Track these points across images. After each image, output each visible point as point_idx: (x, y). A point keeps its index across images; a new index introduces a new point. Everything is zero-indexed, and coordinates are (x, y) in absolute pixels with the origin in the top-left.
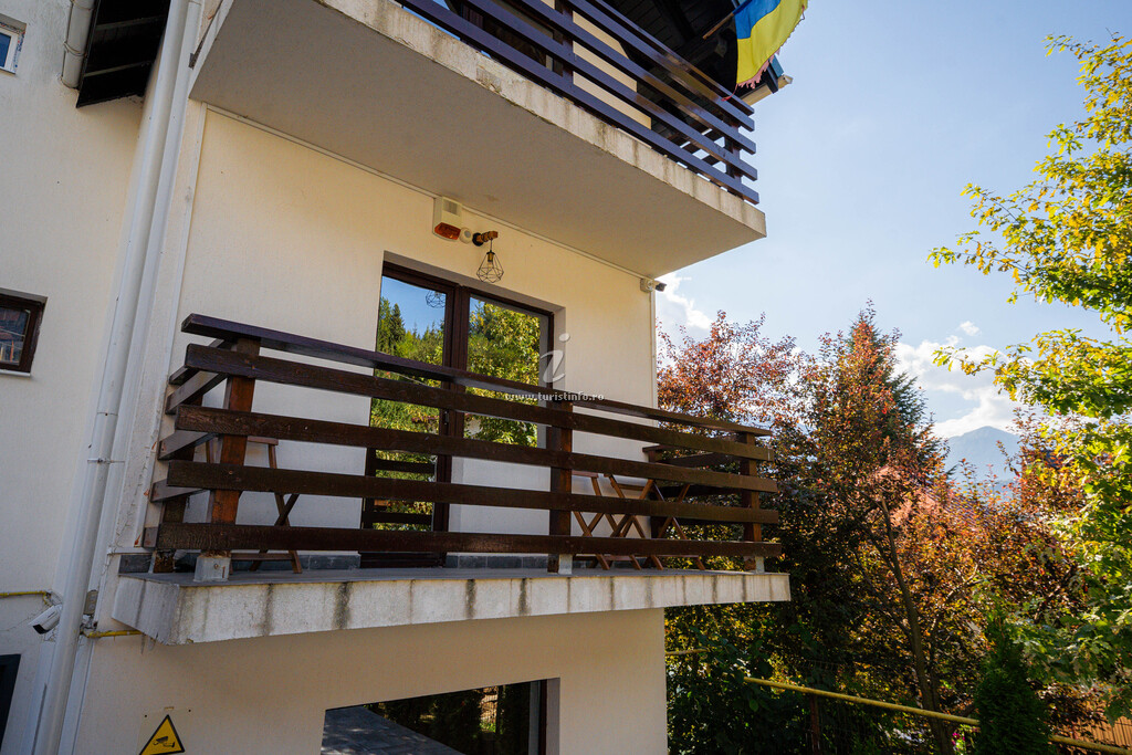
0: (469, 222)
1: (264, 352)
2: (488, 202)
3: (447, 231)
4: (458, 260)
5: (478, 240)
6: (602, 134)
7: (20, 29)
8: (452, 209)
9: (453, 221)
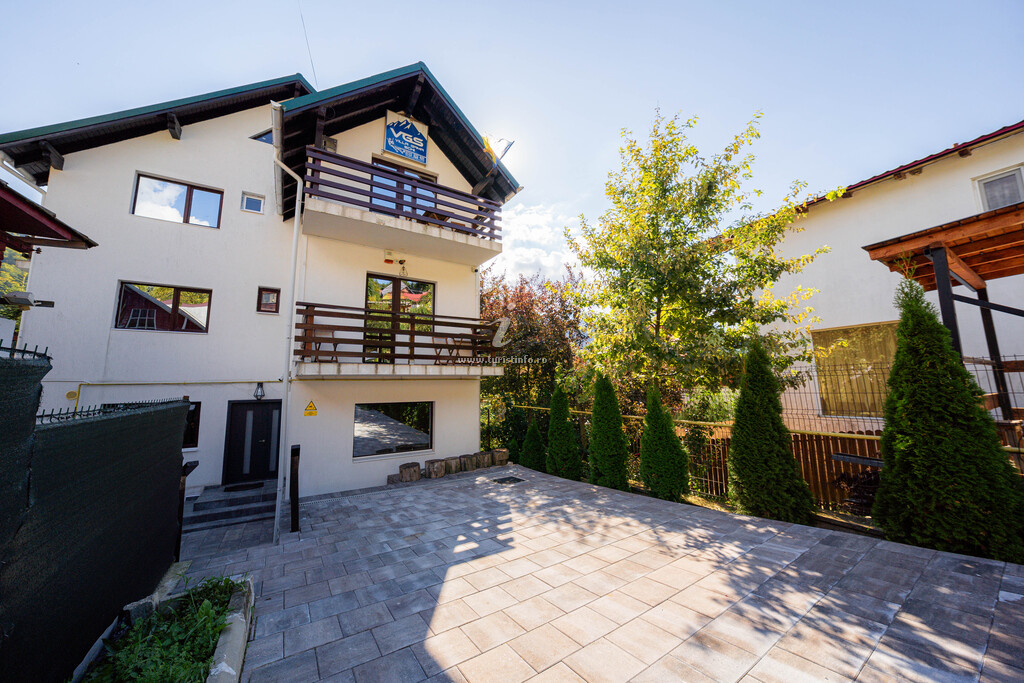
0: (396, 257)
1: (316, 309)
2: (402, 250)
3: (388, 261)
4: (394, 270)
5: (401, 262)
6: (425, 230)
7: (264, 197)
8: (390, 254)
9: (389, 258)
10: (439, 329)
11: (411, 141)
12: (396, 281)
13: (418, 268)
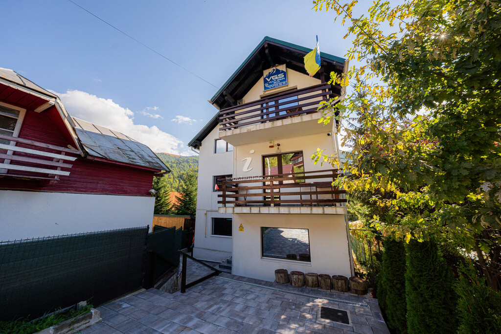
0: (274, 143)
3: (271, 147)
4: (274, 151)
5: (278, 145)
8: (271, 142)
9: (272, 145)
10: (308, 181)
11: (277, 78)
12: (279, 156)
13: (288, 146)
